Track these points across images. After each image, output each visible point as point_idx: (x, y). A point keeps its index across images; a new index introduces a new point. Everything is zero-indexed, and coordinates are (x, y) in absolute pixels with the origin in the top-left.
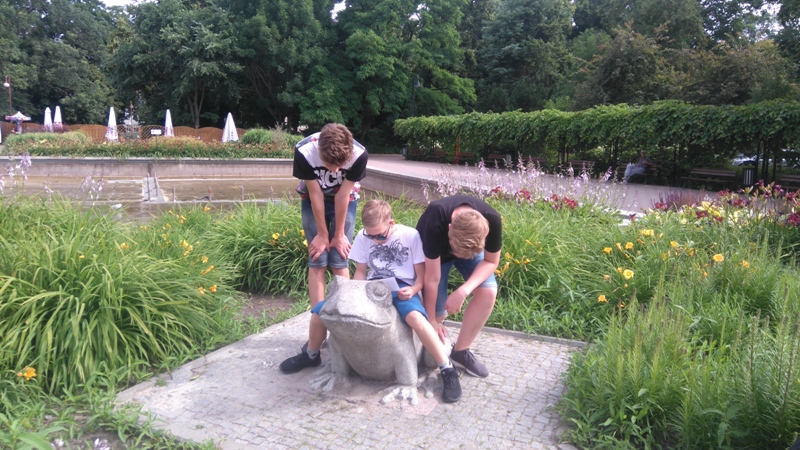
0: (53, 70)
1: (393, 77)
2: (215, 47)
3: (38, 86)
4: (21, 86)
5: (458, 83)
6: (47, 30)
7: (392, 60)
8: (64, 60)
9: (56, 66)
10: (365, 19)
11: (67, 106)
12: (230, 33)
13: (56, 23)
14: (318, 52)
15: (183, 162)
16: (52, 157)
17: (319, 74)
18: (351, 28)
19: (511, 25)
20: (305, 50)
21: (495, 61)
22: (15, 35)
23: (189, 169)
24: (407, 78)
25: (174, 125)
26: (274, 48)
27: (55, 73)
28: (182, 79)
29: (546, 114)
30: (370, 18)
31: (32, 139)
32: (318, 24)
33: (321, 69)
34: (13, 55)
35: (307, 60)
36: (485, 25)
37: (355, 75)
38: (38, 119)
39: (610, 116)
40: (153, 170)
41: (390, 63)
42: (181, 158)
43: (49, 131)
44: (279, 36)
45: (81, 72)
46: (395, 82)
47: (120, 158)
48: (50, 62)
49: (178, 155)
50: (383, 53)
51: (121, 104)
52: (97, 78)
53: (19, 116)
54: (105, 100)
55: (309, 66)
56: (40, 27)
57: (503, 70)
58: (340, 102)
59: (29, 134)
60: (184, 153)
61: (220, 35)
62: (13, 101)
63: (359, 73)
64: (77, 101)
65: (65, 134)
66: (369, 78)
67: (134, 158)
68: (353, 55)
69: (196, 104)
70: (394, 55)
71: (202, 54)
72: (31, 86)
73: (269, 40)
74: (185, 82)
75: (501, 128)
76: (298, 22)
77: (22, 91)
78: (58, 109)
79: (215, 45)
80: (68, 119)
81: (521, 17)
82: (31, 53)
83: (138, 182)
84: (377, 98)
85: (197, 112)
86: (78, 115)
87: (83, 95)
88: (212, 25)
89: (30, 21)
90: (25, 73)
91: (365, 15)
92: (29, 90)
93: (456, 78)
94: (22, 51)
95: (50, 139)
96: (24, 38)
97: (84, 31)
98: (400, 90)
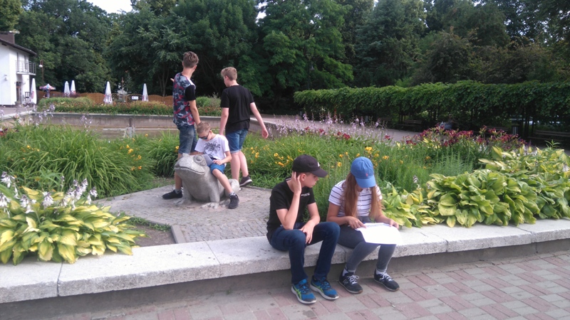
0: (71, 56)
1: (295, 63)
2: (176, 43)
3: (61, 67)
4: (50, 67)
5: (340, 67)
6: (68, 29)
7: (294, 51)
8: (78, 50)
9: (73, 53)
10: (277, 24)
11: (80, 80)
12: (186, 33)
13: (74, 25)
14: (244, 46)
15: (151, 118)
16: (68, 113)
17: (245, 61)
18: (267, 30)
19: (376, 28)
20: (236, 45)
21: (364, 53)
22: (47, 33)
23: (156, 122)
24: (304, 64)
25: (149, 94)
26: (215, 43)
27: (72, 58)
28: (154, 64)
29: (390, 89)
30: (280, 23)
31: (56, 101)
32: (245, 27)
33: (245, 57)
34: (45, 46)
35: (238, 51)
36: (359, 28)
37: (269, 62)
38: (60, 89)
39: (429, 91)
40: (133, 122)
41: (292, 53)
42: (150, 115)
43: (67, 96)
44: (219, 35)
45: (89, 57)
46: (296, 66)
47: (111, 114)
48: (69, 51)
49: (148, 113)
50: (289, 47)
51: (116, 80)
52: (100, 62)
53: (48, 86)
54: (105, 77)
55: (238, 56)
56: (64, 27)
57: (369, 59)
58: (259, 80)
59: (54, 98)
60: (153, 112)
61: (179, 35)
62: (45, 77)
63: (272, 61)
64: (86, 78)
65: (77, 99)
66: (279, 64)
67: (121, 115)
68: (267, 49)
69: (163, 80)
70: (296, 48)
71: (167, 47)
72: (57, 67)
73: (211, 38)
74: (156, 66)
75: (362, 97)
76: (232, 25)
77: (50, 70)
78: (73, 82)
79: (176, 41)
80: (80, 89)
81: (382, 23)
82: (57, 45)
83: (122, 130)
84: (284, 77)
85: (164, 86)
86: (87, 87)
87: (90, 73)
88: (174, 28)
89: (57, 24)
90: (53, 58)
91: (277, 21)
92: (55, 70)
93: (340, 64)
94: (51, 43)
95: (67, 101)
96: (53, 35)
97: (92, 30)
98: (299, 71)
